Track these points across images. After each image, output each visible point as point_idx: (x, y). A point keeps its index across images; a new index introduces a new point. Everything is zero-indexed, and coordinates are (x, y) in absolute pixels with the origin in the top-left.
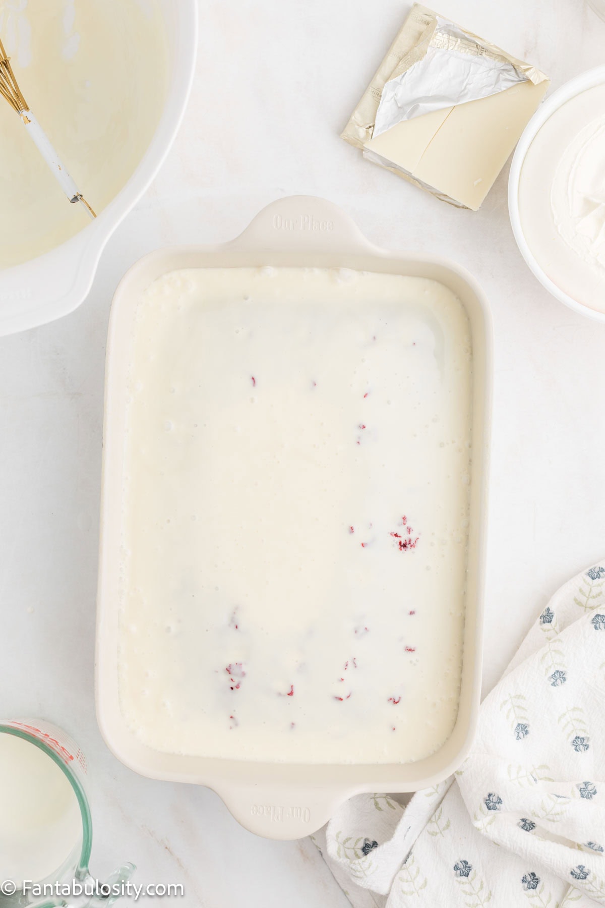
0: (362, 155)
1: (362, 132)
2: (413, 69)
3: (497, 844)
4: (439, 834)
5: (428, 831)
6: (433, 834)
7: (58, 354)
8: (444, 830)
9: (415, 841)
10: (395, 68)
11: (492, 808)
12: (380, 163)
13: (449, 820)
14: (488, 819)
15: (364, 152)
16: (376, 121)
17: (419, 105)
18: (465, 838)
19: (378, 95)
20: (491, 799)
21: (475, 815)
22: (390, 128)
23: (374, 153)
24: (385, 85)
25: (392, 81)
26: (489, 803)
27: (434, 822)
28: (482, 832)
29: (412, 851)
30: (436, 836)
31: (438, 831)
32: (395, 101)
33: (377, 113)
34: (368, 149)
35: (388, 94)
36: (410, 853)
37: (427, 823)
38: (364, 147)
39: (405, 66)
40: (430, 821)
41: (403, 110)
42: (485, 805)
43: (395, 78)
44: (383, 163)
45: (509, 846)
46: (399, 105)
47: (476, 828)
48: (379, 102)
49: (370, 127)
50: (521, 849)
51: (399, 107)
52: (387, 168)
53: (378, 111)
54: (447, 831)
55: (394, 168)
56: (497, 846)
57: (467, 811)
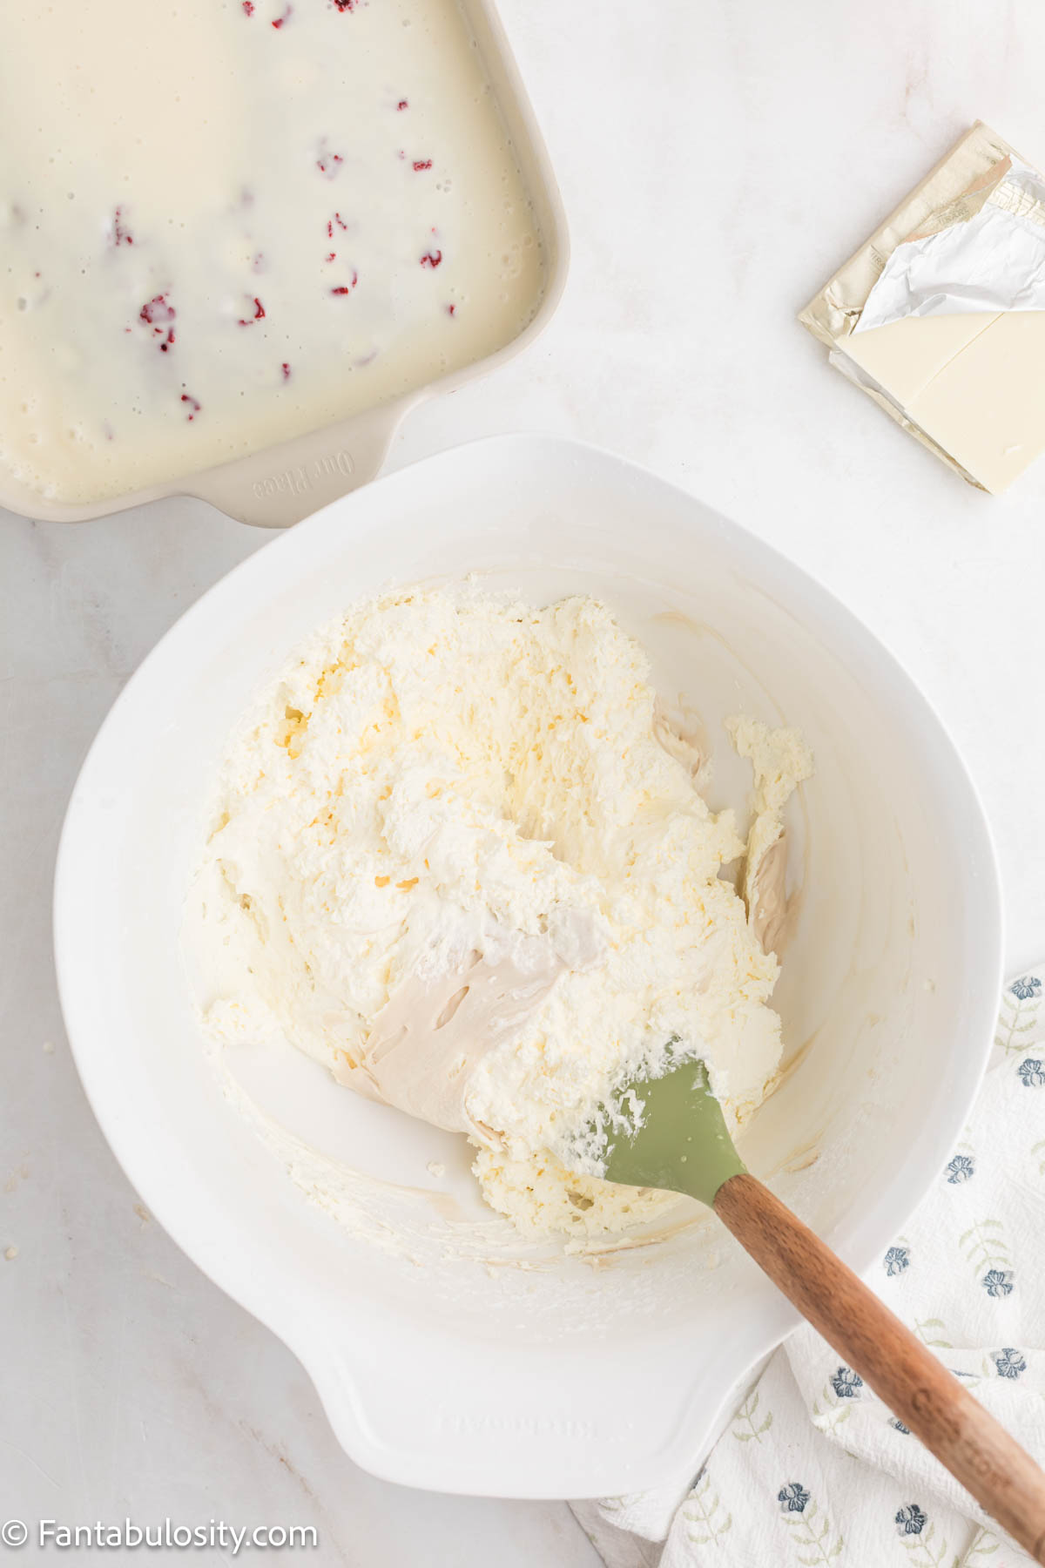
0: (827, 355)
1: (837, 320)
2: (951, 233)
3: (853, 1456)
4: (754, 1438)
5: (734, 1433)
6: (743, 1438)
7: (97, 606)
8: (761, 1431)
9: (712, 1450)
10: (919, 225)
11: (844, 1393)
12: (855, 379)
13: (770, 1414)
14: (839, 1411)
15: (831, 352)
16: (866, 306)
17: (945, 296)
18: (798, 1445)
19: (880, 265)
20: (843, 1378)
21: (815, 1406)
22: (886, 323)
23: (849, 359)
24: (897, 248)
25: (909, 244)
26: (839, 1385)
27: (744, 1417)
28: (828, 1434)
29: (706, 1467)
30: (747, 1440)
31: (752, 1433)
32: (907, 279)
33: (872, 292)
34: (840, 350)
35: (897, 262)
36: (702, 1471)
37: (733, 1418)
38: (835, 344)
39: (937, 225)
40: (737, 1414)
41: (916, 299)
42: (833, 1388)
43: (915, 240)
44: (859, 379)
45: (874, 1459)
46: (912, 289)
47: (817, 1428)
48: (879, 276)
49: (853, 313)
50: (895, 1465)
51: (910, 293)
52: (864, 388)
53: (873, 289)
54: (766, 1432)
55: (876, 391)
56: (853, 1459)
57: (802, 1399)
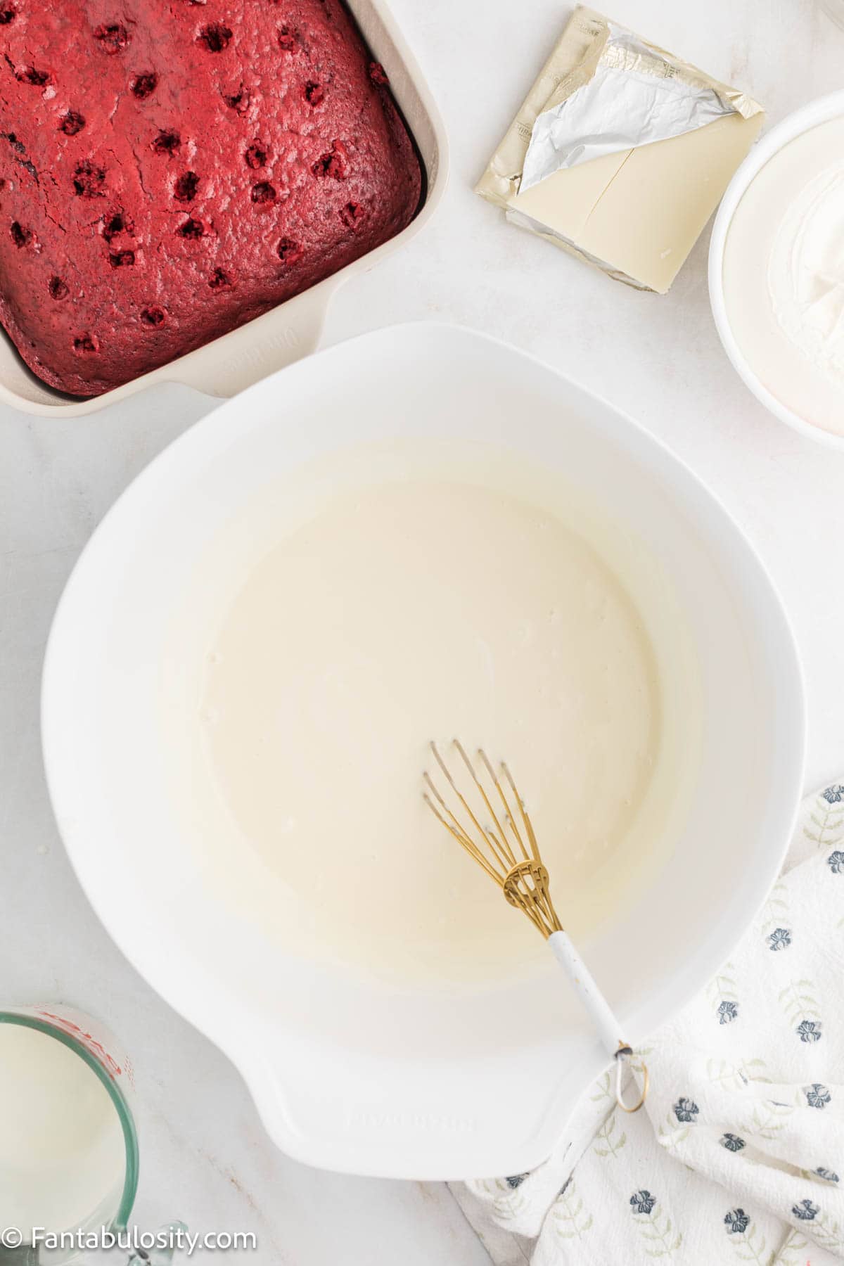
0: (505, 216)
1: (505, 184)
2: (577, 97)
3: (690, 1168)
4: (611, 1154)
5: (595, 1149)
6: (602, 1153)
7: (81, 493)
8: (617, 1148)
9: (578, 1163)
10: (551, 95)
11: (684, 1118)
12: (530, 227)
13: (624, 1133)
14: (679, 1133)
15: (507, 213)
16: (524, 170)
17: (583, 147)
18: (647, 1159)
19: (528, 133)
20: (683, 1106)
21: (660, 1128)
22: (543, 179)
23: (522, 214)
24: (537, 118)
25: (546, 113)
26: (680, 1112)
27: (604, 1136)
28: (670, 1151)
29: (573, 1176)
30: (606, 1155)
31: (609, 1149)
32: (551, 141)
33: (526, 158)
34: (513, 209)
35: (541, 132)
36: (570, 1179)
37: (594, 1137)
38: (507, 205)
39: (565, 93)
40: (597, 1134)
41: (562, 154)
42: (675, 1115)
43: (550, 109)
44: (534, 228)
45: (706, 1171)
46: (557, 148)
47: (662, 1146)
48: (529, 143)
49: (516, 177)
50: (724, 1176)
51: (556, 151)
52: (540, 234)
53: (527, 154)
54: (621, 1150)
55: (549, 234)
56: (690, 1171)
57: (650, 1122)
